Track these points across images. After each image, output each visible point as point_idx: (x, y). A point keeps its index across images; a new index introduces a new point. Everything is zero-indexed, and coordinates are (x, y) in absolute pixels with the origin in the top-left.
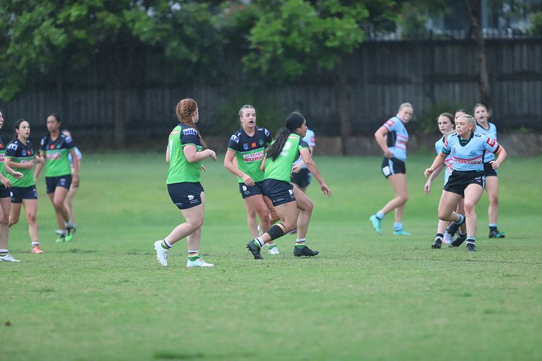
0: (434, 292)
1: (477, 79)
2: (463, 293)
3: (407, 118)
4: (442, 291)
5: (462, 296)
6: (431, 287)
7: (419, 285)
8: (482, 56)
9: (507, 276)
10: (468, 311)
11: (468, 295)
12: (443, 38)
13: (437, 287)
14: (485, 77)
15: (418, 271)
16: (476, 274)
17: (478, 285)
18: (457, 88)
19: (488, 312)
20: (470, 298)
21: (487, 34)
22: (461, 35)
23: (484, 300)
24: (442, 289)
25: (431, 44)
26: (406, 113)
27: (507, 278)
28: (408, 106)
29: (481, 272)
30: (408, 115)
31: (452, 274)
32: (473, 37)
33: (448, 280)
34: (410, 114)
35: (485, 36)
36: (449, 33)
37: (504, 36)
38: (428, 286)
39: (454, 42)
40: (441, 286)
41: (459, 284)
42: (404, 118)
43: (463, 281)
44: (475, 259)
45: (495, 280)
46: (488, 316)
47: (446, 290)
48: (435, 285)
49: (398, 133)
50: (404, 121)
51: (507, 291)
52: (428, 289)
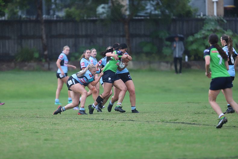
0: (22, 131)
1: (41, 37)
2: (35, 132)
3: (68, 52)
4: (26, 131)
5: (34, 133)
6: (21, 129)
7: (16, 128)
8: (43, 27)
9: (54, 124)
10: (37, 139)
11: (37, 133)
12: (26, 19)
13: (23, 129)
14: (44, 36)
15: (15, 122)
16: (40, 123)
17: (41, 128)
18: (32, 41)
19: (46, 140)
20: (38, 134)
21: (45, 17)
22: (34, 18)
23: (44, 135)
24: (26, 130)
25: (20, 22)
26: (67, 50)
27: (54, 125)
28: (67, 47)
29: (43, 122)
30: (68, 51)
31: (30, 123)
32: (39, 19)
33: (28, 126)
34: (69, 50)
35: (44, 19)
36: (28, 17)
37: (52, 19)
38: (20, 129)
39: (30, 21)
40: (25, 128)
41: (33, 128)
42: (66, 53)
43: (35, 126)
44: (40, 117)
45: (49, 126)
46: (46, 142)
47: (28, 130)
48: (22, 128)
49: (65, 60)
50: (67, 54)
51: (54, 130)
52: (19, 130)
